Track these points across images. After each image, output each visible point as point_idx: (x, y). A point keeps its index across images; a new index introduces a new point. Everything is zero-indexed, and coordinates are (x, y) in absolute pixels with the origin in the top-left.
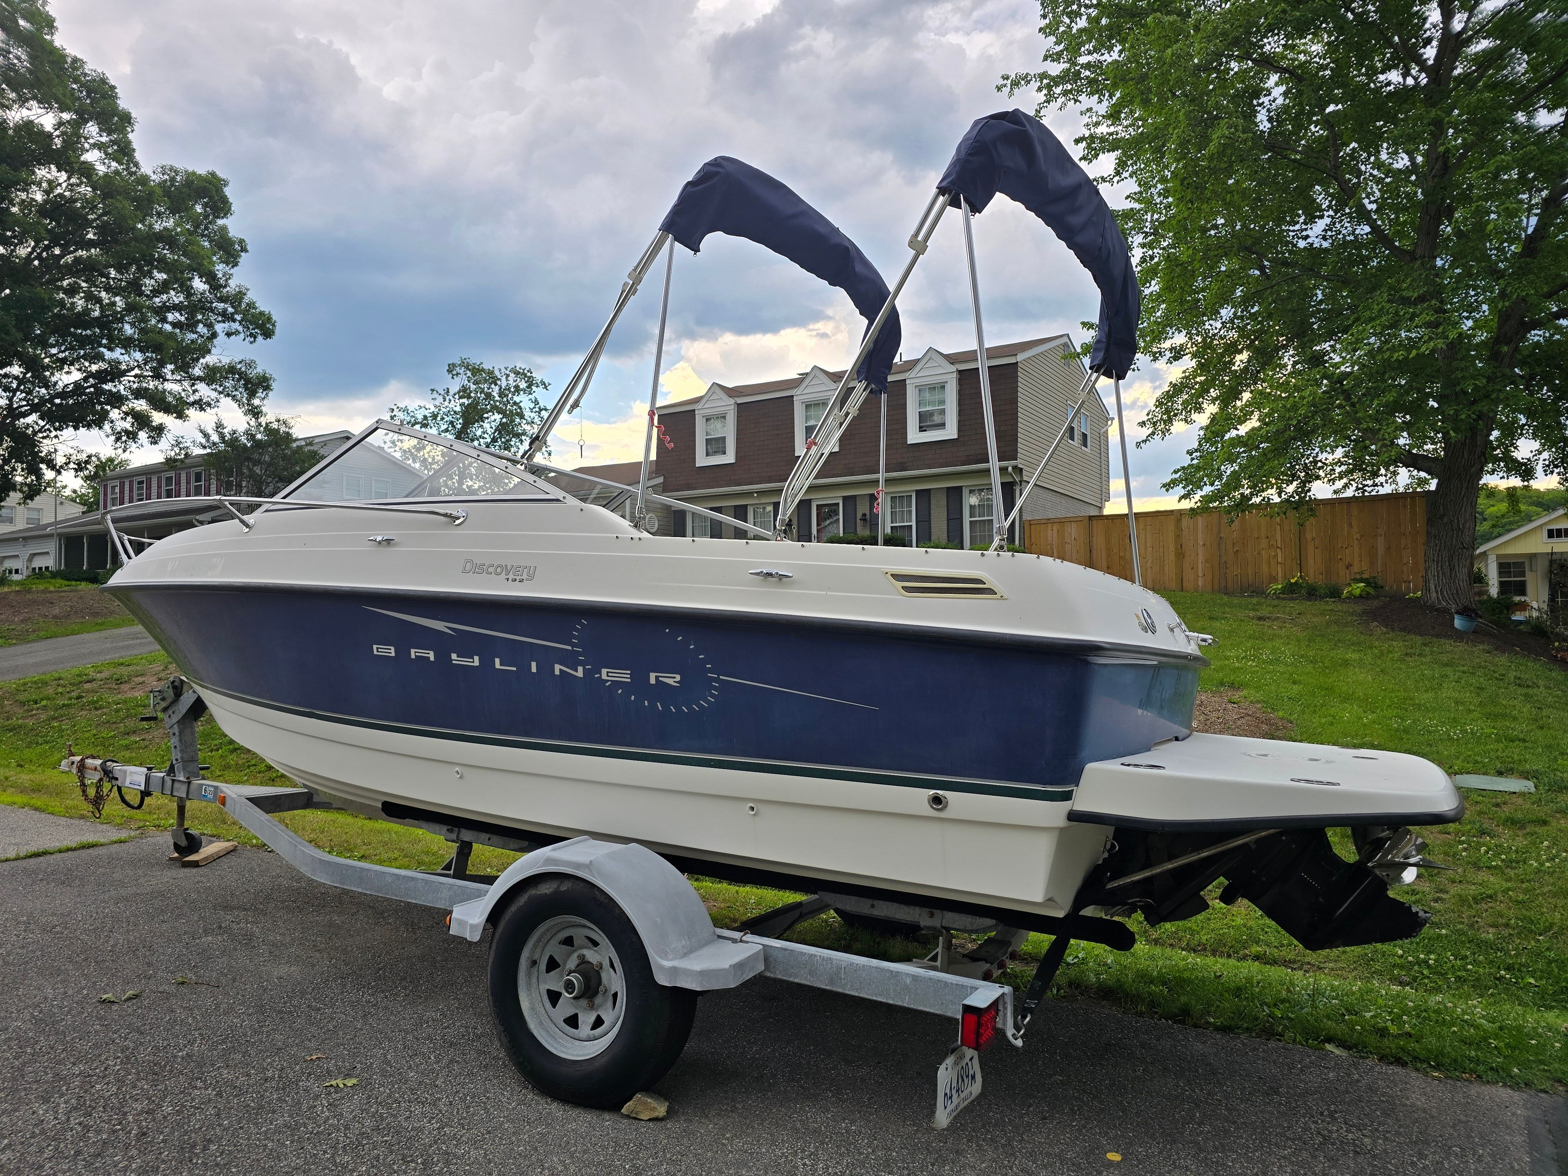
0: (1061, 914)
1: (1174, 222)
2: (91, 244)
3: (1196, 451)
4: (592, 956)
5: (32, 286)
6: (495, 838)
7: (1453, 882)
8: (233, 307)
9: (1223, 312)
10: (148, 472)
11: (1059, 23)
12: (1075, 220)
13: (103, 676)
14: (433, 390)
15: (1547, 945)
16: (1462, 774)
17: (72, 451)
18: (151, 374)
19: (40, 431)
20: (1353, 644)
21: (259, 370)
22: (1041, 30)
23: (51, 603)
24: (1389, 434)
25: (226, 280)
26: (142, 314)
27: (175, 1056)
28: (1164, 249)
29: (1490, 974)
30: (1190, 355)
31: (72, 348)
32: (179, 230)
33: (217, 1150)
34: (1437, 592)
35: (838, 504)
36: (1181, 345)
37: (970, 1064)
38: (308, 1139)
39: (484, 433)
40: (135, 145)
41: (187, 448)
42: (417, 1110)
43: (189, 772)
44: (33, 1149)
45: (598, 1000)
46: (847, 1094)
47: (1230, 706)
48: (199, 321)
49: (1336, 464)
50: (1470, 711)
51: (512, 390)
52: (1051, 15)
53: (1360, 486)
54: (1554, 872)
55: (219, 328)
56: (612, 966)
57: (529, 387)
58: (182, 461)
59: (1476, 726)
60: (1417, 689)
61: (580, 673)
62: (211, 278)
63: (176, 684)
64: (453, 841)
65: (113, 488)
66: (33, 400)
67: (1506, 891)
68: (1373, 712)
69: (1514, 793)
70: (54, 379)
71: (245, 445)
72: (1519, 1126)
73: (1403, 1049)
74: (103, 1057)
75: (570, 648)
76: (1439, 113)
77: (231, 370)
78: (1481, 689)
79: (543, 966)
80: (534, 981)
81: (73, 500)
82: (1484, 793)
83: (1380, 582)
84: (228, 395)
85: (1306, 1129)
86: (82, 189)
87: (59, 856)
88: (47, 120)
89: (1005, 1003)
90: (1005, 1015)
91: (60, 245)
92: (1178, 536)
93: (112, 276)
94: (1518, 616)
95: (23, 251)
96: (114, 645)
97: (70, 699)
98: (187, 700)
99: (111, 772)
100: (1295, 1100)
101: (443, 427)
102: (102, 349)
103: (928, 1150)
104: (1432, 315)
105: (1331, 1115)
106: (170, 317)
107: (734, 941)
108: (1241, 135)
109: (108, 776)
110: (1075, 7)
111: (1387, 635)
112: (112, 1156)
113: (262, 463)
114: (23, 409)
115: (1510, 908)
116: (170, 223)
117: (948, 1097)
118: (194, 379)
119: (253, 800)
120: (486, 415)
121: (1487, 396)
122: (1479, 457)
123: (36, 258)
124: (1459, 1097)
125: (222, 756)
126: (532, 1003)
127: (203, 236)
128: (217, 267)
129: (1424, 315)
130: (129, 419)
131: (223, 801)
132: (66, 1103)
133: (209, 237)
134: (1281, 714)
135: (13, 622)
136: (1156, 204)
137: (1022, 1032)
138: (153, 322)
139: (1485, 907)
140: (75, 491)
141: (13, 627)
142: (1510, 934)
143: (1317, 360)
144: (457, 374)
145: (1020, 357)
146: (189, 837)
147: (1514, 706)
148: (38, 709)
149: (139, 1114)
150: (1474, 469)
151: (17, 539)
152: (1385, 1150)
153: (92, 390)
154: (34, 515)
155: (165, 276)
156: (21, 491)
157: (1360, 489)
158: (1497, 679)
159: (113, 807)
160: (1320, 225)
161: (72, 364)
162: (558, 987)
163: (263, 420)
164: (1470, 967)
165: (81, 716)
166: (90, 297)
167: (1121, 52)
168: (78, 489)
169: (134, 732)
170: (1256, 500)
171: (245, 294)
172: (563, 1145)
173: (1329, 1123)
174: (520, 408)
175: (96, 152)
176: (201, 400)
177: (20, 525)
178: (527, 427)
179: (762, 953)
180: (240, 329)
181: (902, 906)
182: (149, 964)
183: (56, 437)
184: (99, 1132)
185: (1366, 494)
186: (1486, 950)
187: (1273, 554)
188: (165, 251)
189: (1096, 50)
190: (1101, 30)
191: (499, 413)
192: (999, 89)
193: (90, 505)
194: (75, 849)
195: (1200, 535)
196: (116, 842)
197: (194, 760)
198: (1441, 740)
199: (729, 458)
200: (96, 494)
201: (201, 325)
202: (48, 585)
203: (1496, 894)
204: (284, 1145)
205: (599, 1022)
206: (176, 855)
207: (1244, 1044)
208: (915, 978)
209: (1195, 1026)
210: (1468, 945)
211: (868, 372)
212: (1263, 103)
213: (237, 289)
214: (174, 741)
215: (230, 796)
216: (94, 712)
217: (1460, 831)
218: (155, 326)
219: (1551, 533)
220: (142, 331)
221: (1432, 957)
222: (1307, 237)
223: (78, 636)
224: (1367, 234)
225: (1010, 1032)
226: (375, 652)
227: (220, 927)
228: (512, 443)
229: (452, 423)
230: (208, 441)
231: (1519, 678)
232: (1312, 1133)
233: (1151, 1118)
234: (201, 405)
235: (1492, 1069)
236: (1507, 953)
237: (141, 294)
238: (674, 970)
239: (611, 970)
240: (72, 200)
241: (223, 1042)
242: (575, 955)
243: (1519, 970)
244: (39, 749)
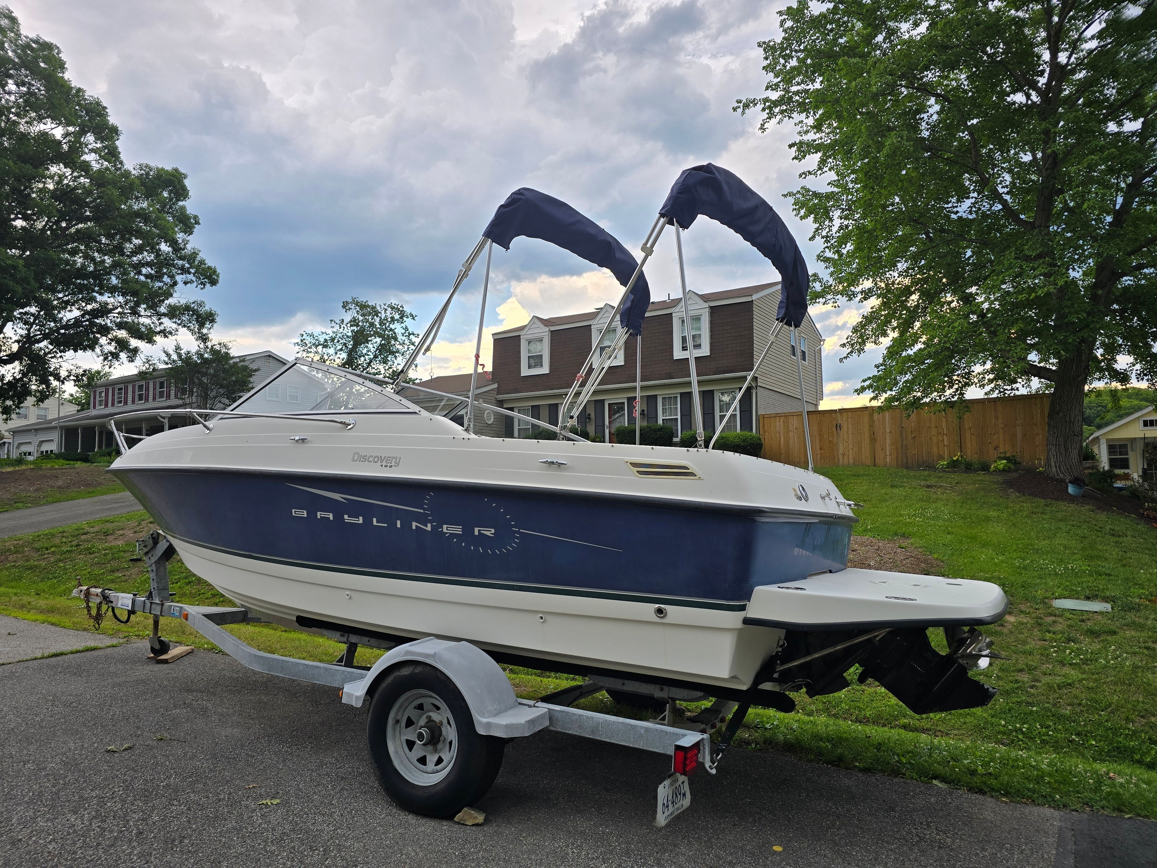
0: (744, 688)
1: (862, 202)
2: (87, 219)
3: (882, 365)
4: (436, 716)
5: (47, 249)
6: (373, 641)
7: (1045, 674)
8: (188, 263)
9: (899, 265)
10: (125, 381)
11: (777, 63)
12: (755, 229)
13: (94, 530)
14: (332, 321)
15: (1107, 718)
16: (1060, 598)
17: (72, 367)
18: (129, 311)
19: (49, 353)
20: (994, 505)
21: (207, 308)
22: (764, 68)
23: (57, 477)
24: (1016, 353)
25: (185, 245)
26: (124, 269)
27: (159, 786)
28: (855, 220)
29: (1065, 738)
30: (875, 296)
31: (74, 294)
32: (151, 209)
33: (189, 843)
34: (1056, 467)
35: (624, 403)
36: (869, 289)
37: (682, 786)
38: (249, 836)
39: (368, 351)
40: (120, 149)
41: (155, 364)
42: (320, 819)
43: (162, 597)
44: (68, 842)
45: (440, 746)
46: (605, 810)
47: (899, 550)
48: (165, 274)
49: (986, 373)
50: (1074, 554)
51: (389, 320)
52: (771, 57)
53: (1002, 390)
54: (1116, 667)
55: (179, 278)
56: (449, 723)
57: (401, 318)
58: (151, 373)
59: (1077, 564)
60: (1038, 538)
61: (429, 528)
62: (173, 243)
63: (154, 535)
64: (344, 643)
65: (100, 393)
66: (45, 331)
67: (1080, 681)
68: (1004, 555)
69: (1096, 612)
70: (60, 316)
71: (196, 362)
72: (1053, 832)
73: (985, 783)
74: (111, 786)
75: (422, 511)
76: (1047, 125)
77: (187, 308)
78: (1085, 538)
79: (403, 724)
80: (398, 734)
81: (70, 401)
82: (1074, 612)
83: (1019, 460)
84: (185, 326)
85: (909, 832)
86: (82, 180)
87: (71, 656)
88: (58, 132)
89: (704, 745)
90: (704, 752)
91: (66, 220)
92: (871, 426)
93: (103, 242)
94: (1119, 484)
95: (40, 225)
96: (102, 507)
97: (72, 546)
98: (162, 546)
99: (108, 597)
100: (905, 815)
101: (339, 347)
102: (95, 294)
103: (655, 844)
104: (1046, 268)
105: (928, 825)
106: (144, 271)
107: (530, 706)
108: (905, 143)
109: (106, 600)
110: (788, 52)
111: (1019, 499)
112: (121, 846)
113: (208, 375)
114: (38, 337)
115: (1082, 693)
116: (145, 205)
117: (666, 806)
118: (160, 315)
119: (208, 616)
120: (370, 339)
121: (1087, 326)
122: (1084, 370)
123: (49, 229)
124: (1017, 814)
125: (180, 587)
126: (396, 748)
127: (168, 213)
128: (178, 236)
129: (1040, 268)
130: (113, 344)
131: (186, 617)
132: (88, 814)
133: (172, 214)
134: (936, 556)
135: (29, 491)
136: (849, 189)
137: (716, 764)
138: (132, 274)
139: (1066, 691)
140: (72, 395)
141: (29, 494)
142: (1082, 711)
143: (968, 299)
144: (350, 309)
145: (754, 297)
146: (161, 643)
147: (1107, 550)
148: (48, 554)
149: (137, 821)
150: (1080, 378)
151: (30, 430)
152: (960, 846)
153: (87, 323)
154: (42, 413)
155: (141, 242)
156: (35, 396)
157: (1002, 392)
158: (1096, 530)
159: (108, 623)
160: (968, 203)
161: (73, 305)
162: (413, 737)
163: (209, 344)
164: (1051, 733)
165: (79, 559)
166: (86, 256)
167: (822, 82)
168: (74, 394)
169: (118, 570)
170: (928, 400)
171: (197, 254)
172: (415, 840)
173: (925, 829)
174: (395, 333)
175: (93, 154)
176: (165, 330)
177: (32, 420)
178: (400, 347)
179: (548, 714)
180: (194, 279)
181: (643, 684)
182: (138, 728)
183: (61, 357)
184: (111, 831)
185: (1006, 395)
186: (1064, 722)
187: (941, 439)
188: (141, 224)
189: (802, 82)
190: (807, 66)
191: (379, 337)
192: (735, 109)
193: (84, 406)
194: (82, 651)
195: (887, 425)
196: (110, 647)
197: (166, 588)
198: (1050, 574)
199: (545, 369)
200: (88, 397)
201: (166, 277)
202: (53, 464)
203: (1073, 682)
204: (232, 840)
205: (440, 761)
206: (152, 655)
207: (877, 780)
208: (647, 729)
209: (847, 768)
210: (1051, 718)
211: (628, 321)
212: (923, 118)
213: (192, 251)
214: (152, 575)
215: (191, 613)
216: (89, 556)
217: (1054, 639)
218: (134, 277)
219: (1146, 423)
220: (124, 282)
221: (1025, 726)
222: (957, 212)
223: (76, 501)
224: (999, 211)
225: (708, 764)
226: (294, 514)
227: (185, 703)
228: (389, 359)
229: (345, 344)
230: (169, 359)
231: (1113, 530)
232: (912, 835)
233: (806, 825)
234: (165, 333)
235: (1043, 796)
236: (1078, 723)
237: (123, 254)
238: (489, 725)
239: (448, 726)
240: (76, 188)
241: (190, 777)
242: (425, 716)
243: (1086, 735)
244: (49, 583)
